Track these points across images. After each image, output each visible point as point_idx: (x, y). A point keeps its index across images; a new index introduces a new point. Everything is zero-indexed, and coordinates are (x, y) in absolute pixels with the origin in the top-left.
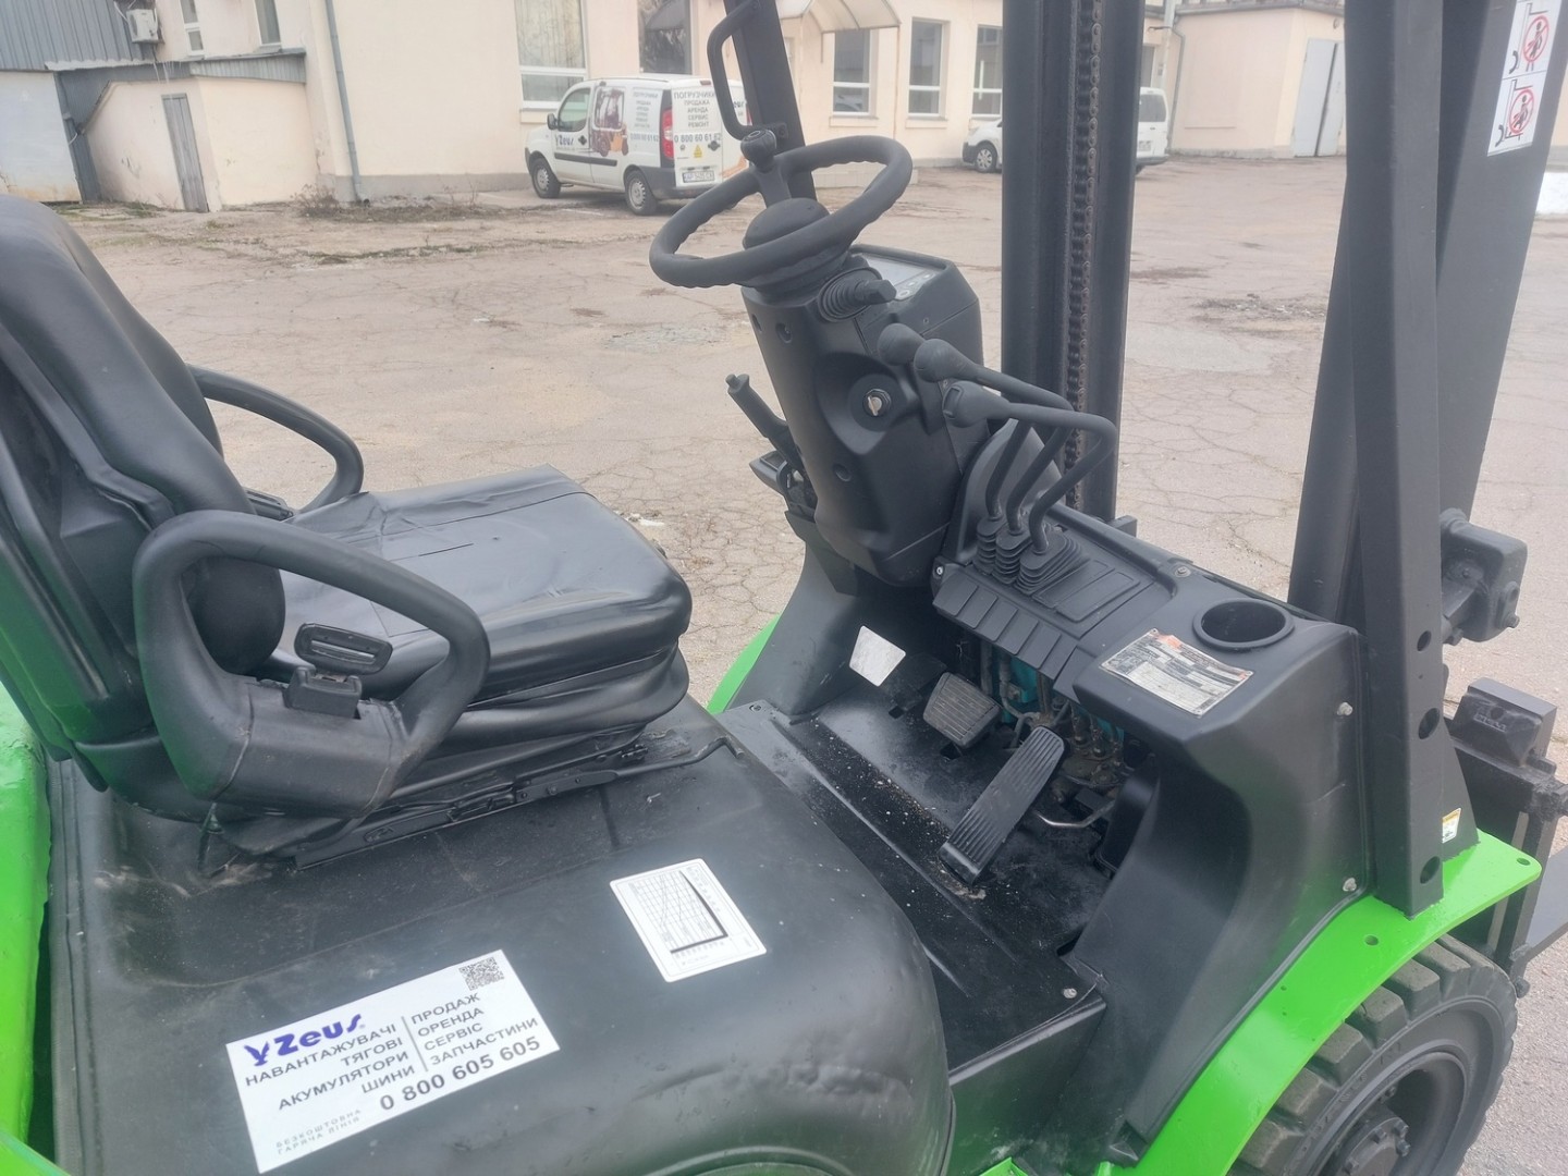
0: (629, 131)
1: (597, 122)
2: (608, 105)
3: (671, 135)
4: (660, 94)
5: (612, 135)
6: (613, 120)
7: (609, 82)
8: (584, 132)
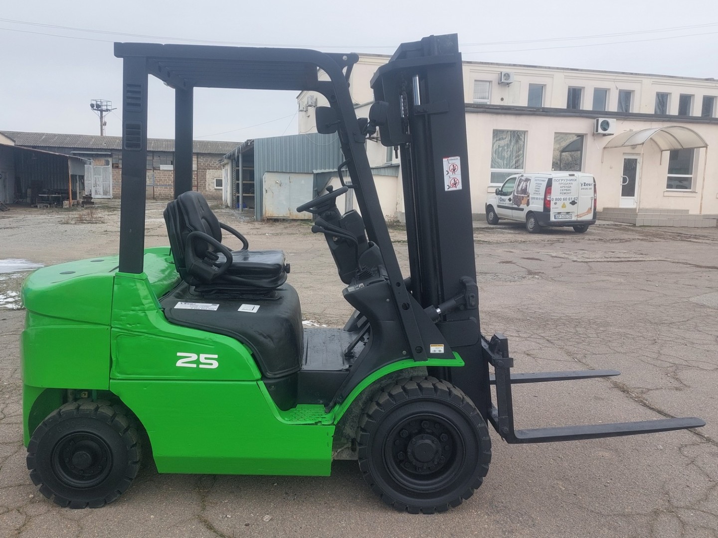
0: (530, 196)
1: (518, 192)
2: (523, 184)
3: (550, 198)
4: (547, 180)
5: (523, 197)
6: (524, 191)
7: (525, 175)
8: (511, 196)
